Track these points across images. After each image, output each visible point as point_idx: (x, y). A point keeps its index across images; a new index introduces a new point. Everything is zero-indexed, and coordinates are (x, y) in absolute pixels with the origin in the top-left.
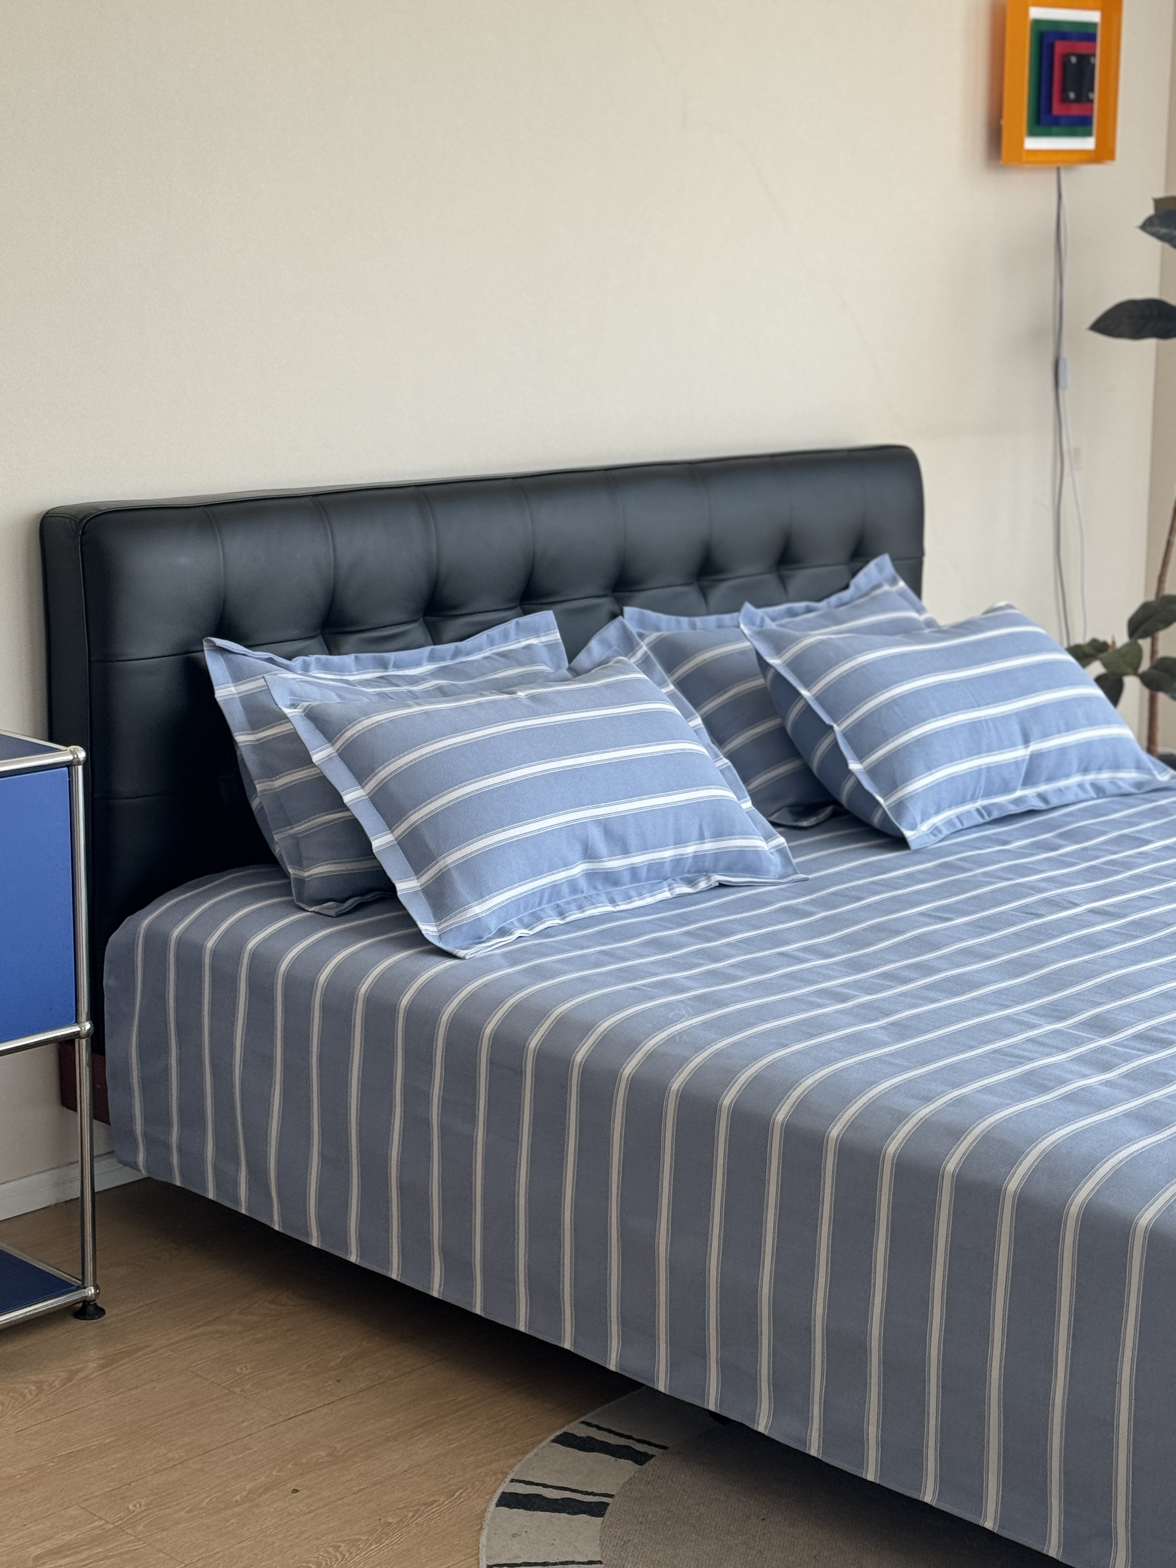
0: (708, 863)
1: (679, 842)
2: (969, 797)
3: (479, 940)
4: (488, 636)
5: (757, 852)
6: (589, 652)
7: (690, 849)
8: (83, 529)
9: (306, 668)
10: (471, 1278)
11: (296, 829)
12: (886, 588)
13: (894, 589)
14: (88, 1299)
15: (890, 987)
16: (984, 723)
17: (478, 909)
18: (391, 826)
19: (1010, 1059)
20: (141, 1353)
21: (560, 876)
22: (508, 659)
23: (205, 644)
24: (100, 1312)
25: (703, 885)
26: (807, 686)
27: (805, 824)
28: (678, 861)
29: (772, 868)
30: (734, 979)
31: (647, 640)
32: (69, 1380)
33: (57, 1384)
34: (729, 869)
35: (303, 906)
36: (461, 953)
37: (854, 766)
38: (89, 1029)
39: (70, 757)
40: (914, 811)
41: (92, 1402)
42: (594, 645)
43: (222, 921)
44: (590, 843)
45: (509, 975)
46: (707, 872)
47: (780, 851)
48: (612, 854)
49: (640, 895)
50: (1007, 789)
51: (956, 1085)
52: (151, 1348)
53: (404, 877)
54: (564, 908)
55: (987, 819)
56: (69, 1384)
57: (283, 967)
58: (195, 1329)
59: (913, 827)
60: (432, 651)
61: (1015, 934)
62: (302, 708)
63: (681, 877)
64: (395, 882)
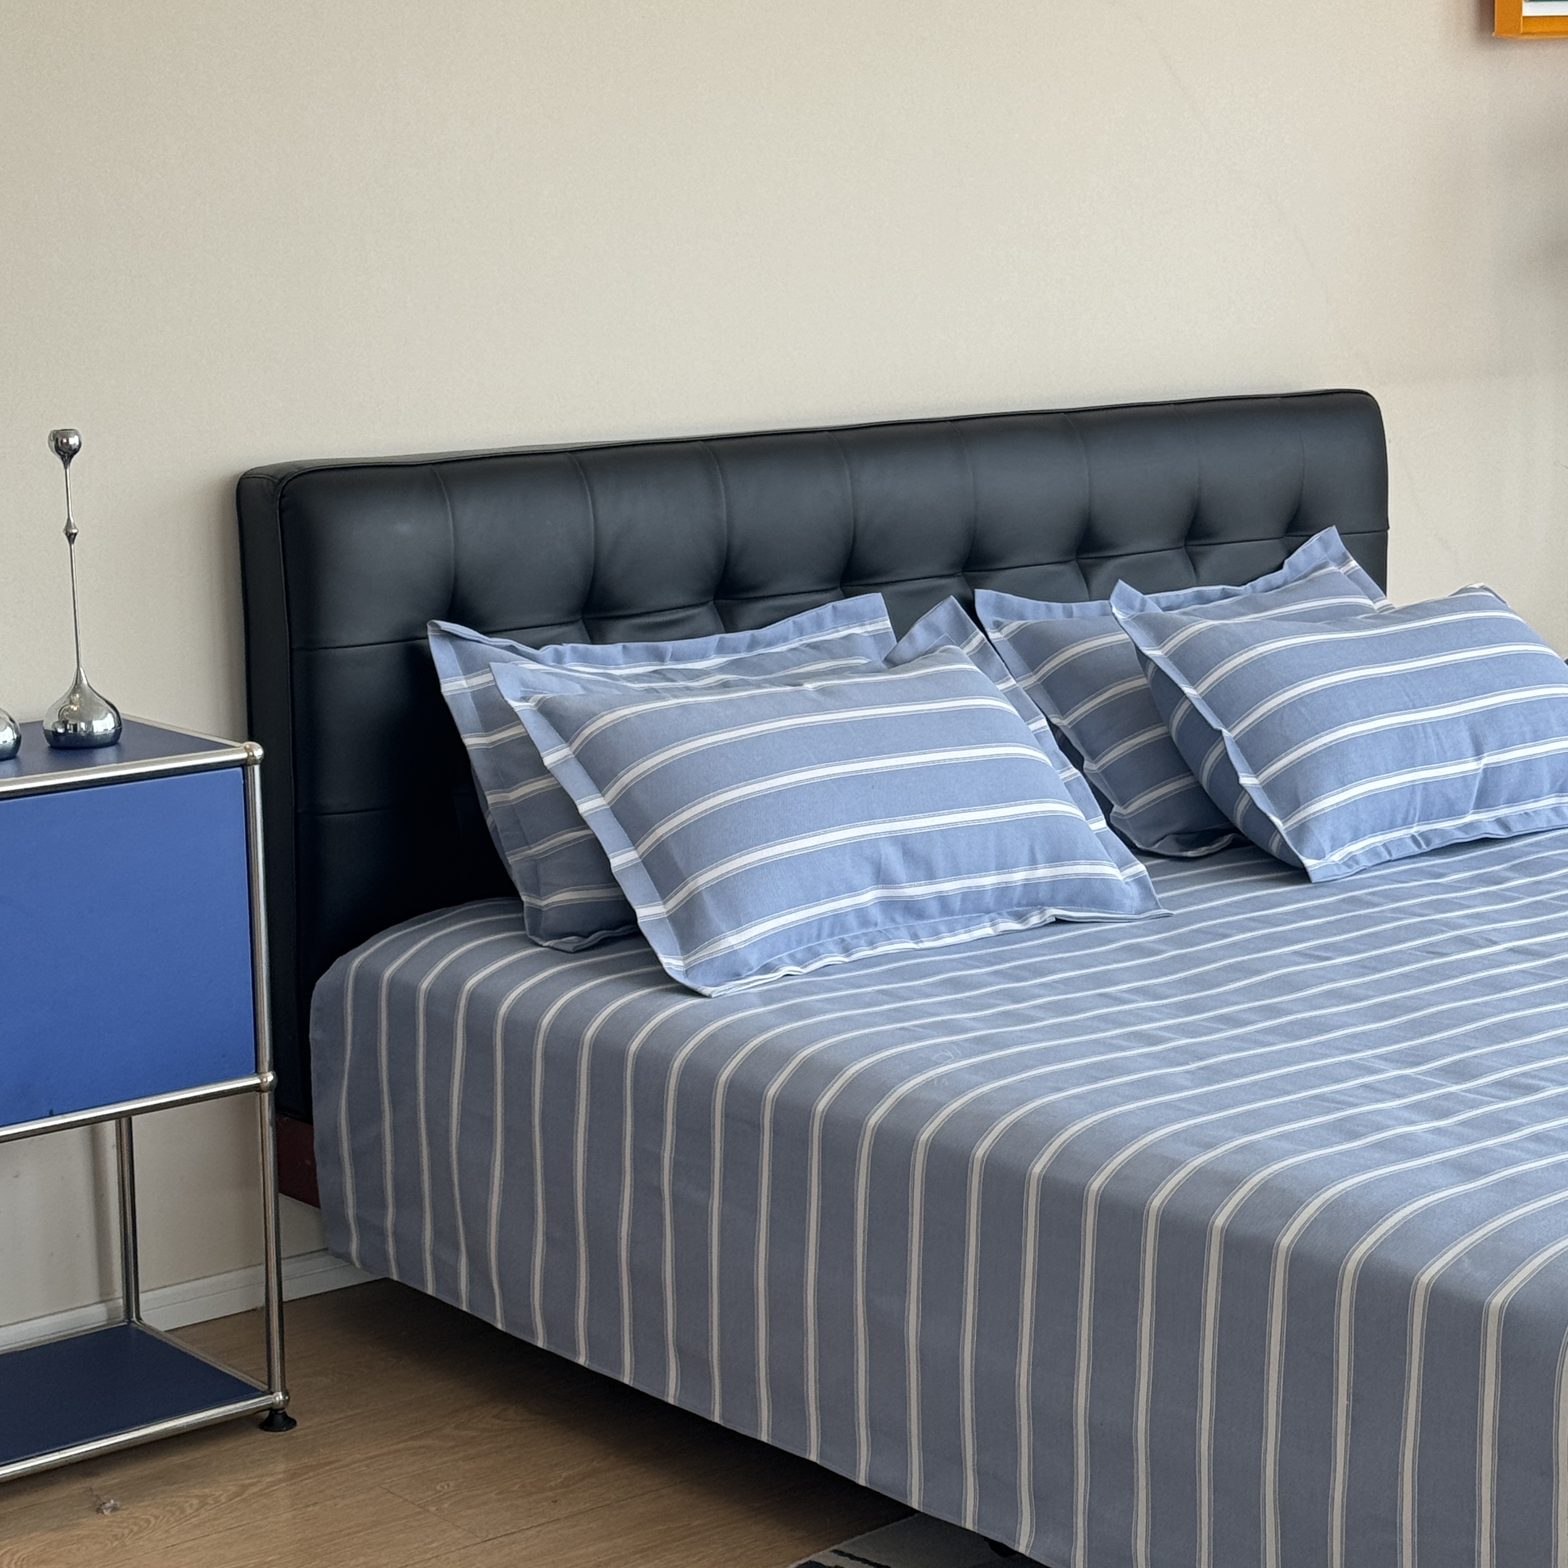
0: (1043, 895)
1: (1002, 867)
2: (1399, 821)
3: (737, 976)
4: (794, 622)
5: (1106, 882)
6: (912, 640)
7: (1019, 876)
8: (282, 492)
9: (559, 659)
10: (709, 1379)
11: (534, 850)
12: (1333, 568)
13: (1343, 570)
14: (275, 1408)
15: (1219, 1030)
16: (1420, 728)
17: (733, 940)
18: (635, 842)
19: (1326, 1104)
20: (328, 1468)
21: (845, 903)
23: (429, 627)
24: (290, 1423)
25: (1035, 920)
26: (1193, 683)
27: (1190, 854)
28: (1003, 891)
29: (1127, 902)
30: (1032, 1020)
31: (1006, 630)
32: (237, 1495)
33: (223, 1499)
34: (1070, 902)
35: (537, 940)
36: (707, 990)
37: (1247, 780)
38: (272, 1081)
39: (244, 755)
40: (1321, 836)
41: (259, 1518)
42: (917, 629)
43: (442, 957)
44: (882, 865)
45: (758, 1015)
46: (1043, 904)
47: (1139, 880)
48: (913, 879)
49: (952, 930)
50: (1452, 812)
51: (1247, 1132)
52: (341, 1463)
53: (646, 901)
54: (850, 944)
55: (1425, 848)
56: (238, 1499)
57: (503, 1009)
58: (399, 1443)
59: (1320, 856)
60: (721, 640)
61: (1403, 975)
62: (534, 701)
63: (1008, 910)
64: (635, 907)
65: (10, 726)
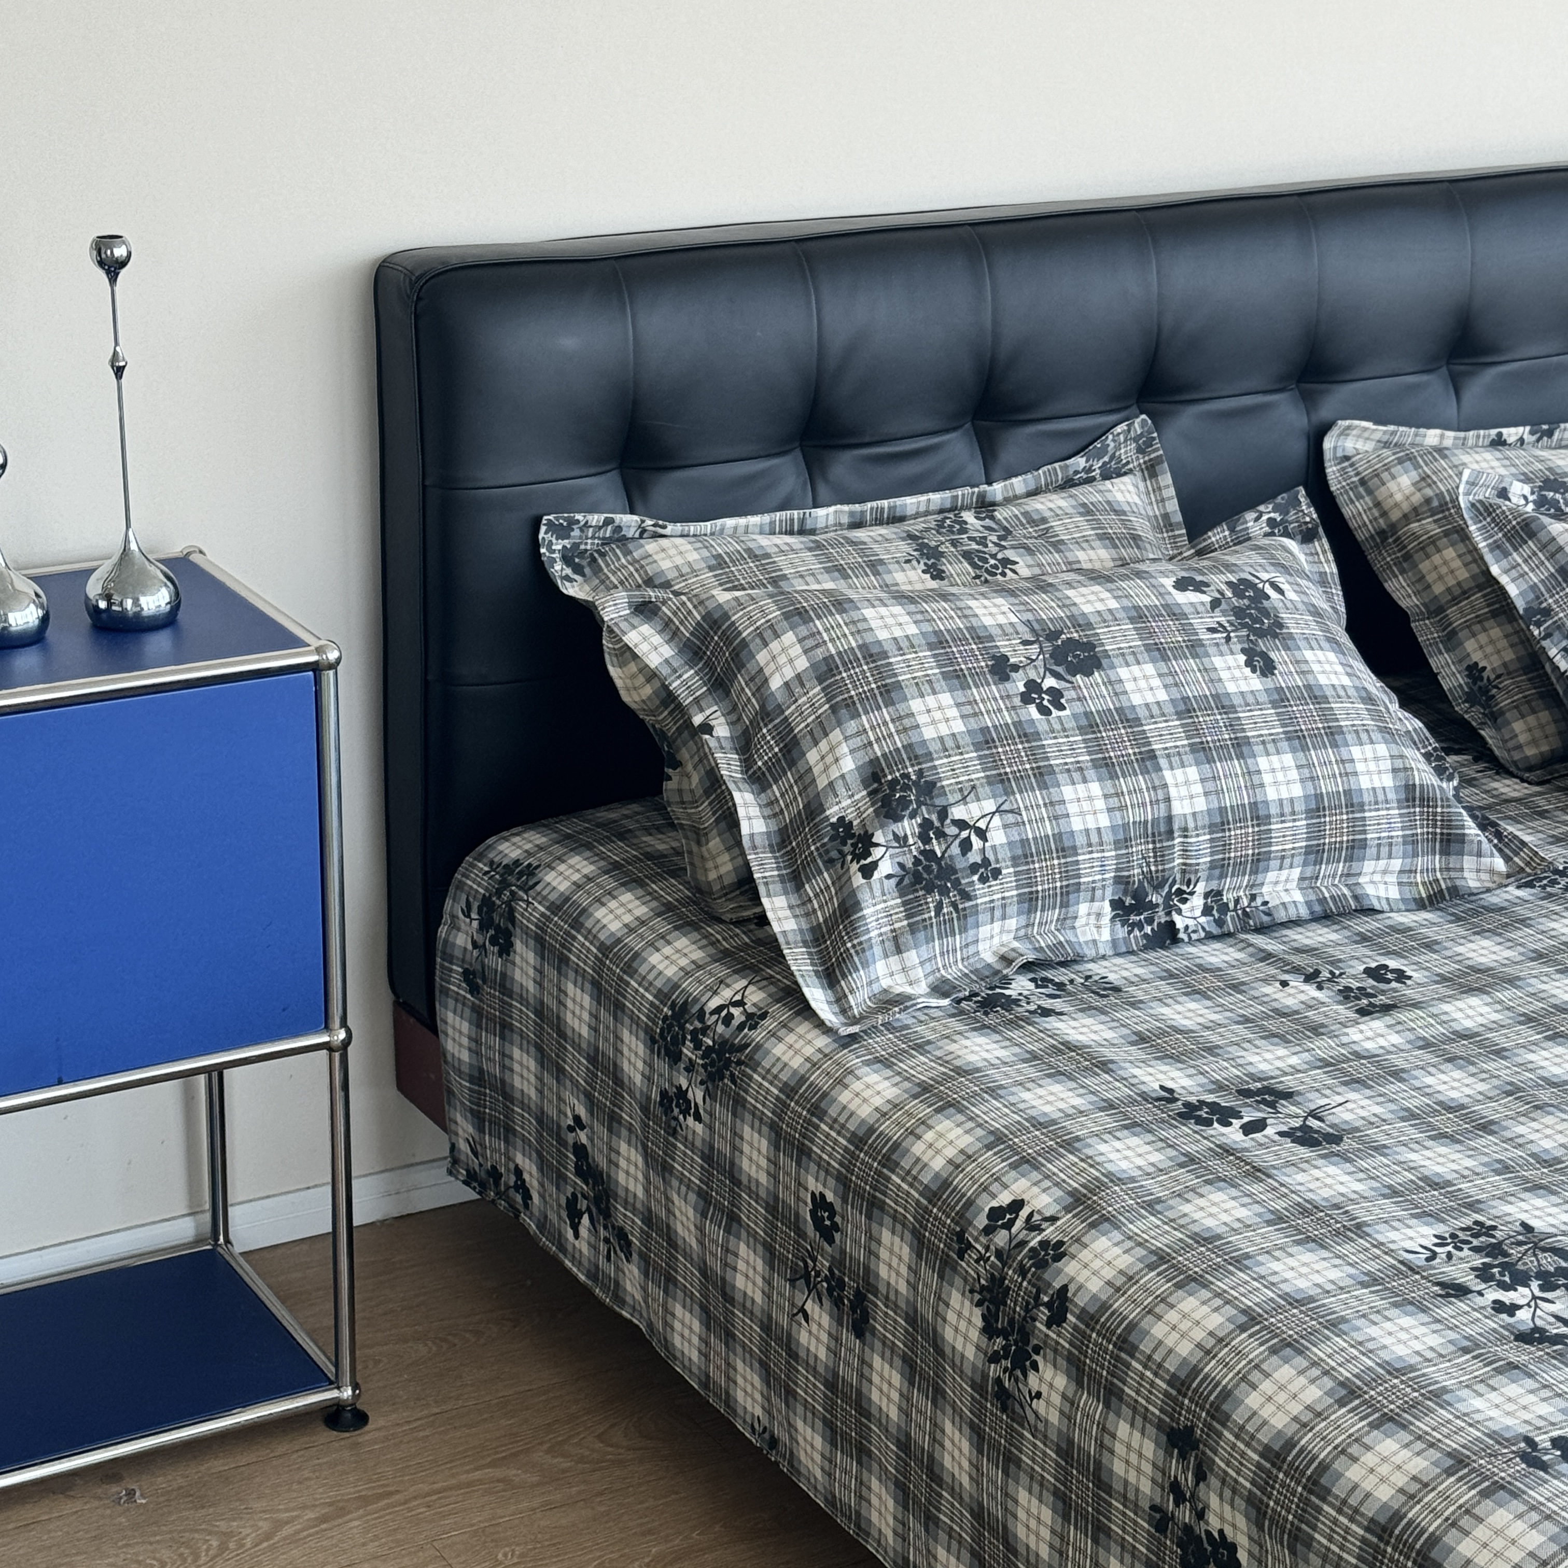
8: (420, 293)
24: (360, 1419)
39: (317, 658)
56: (265, 1544)
65: (34, 602)
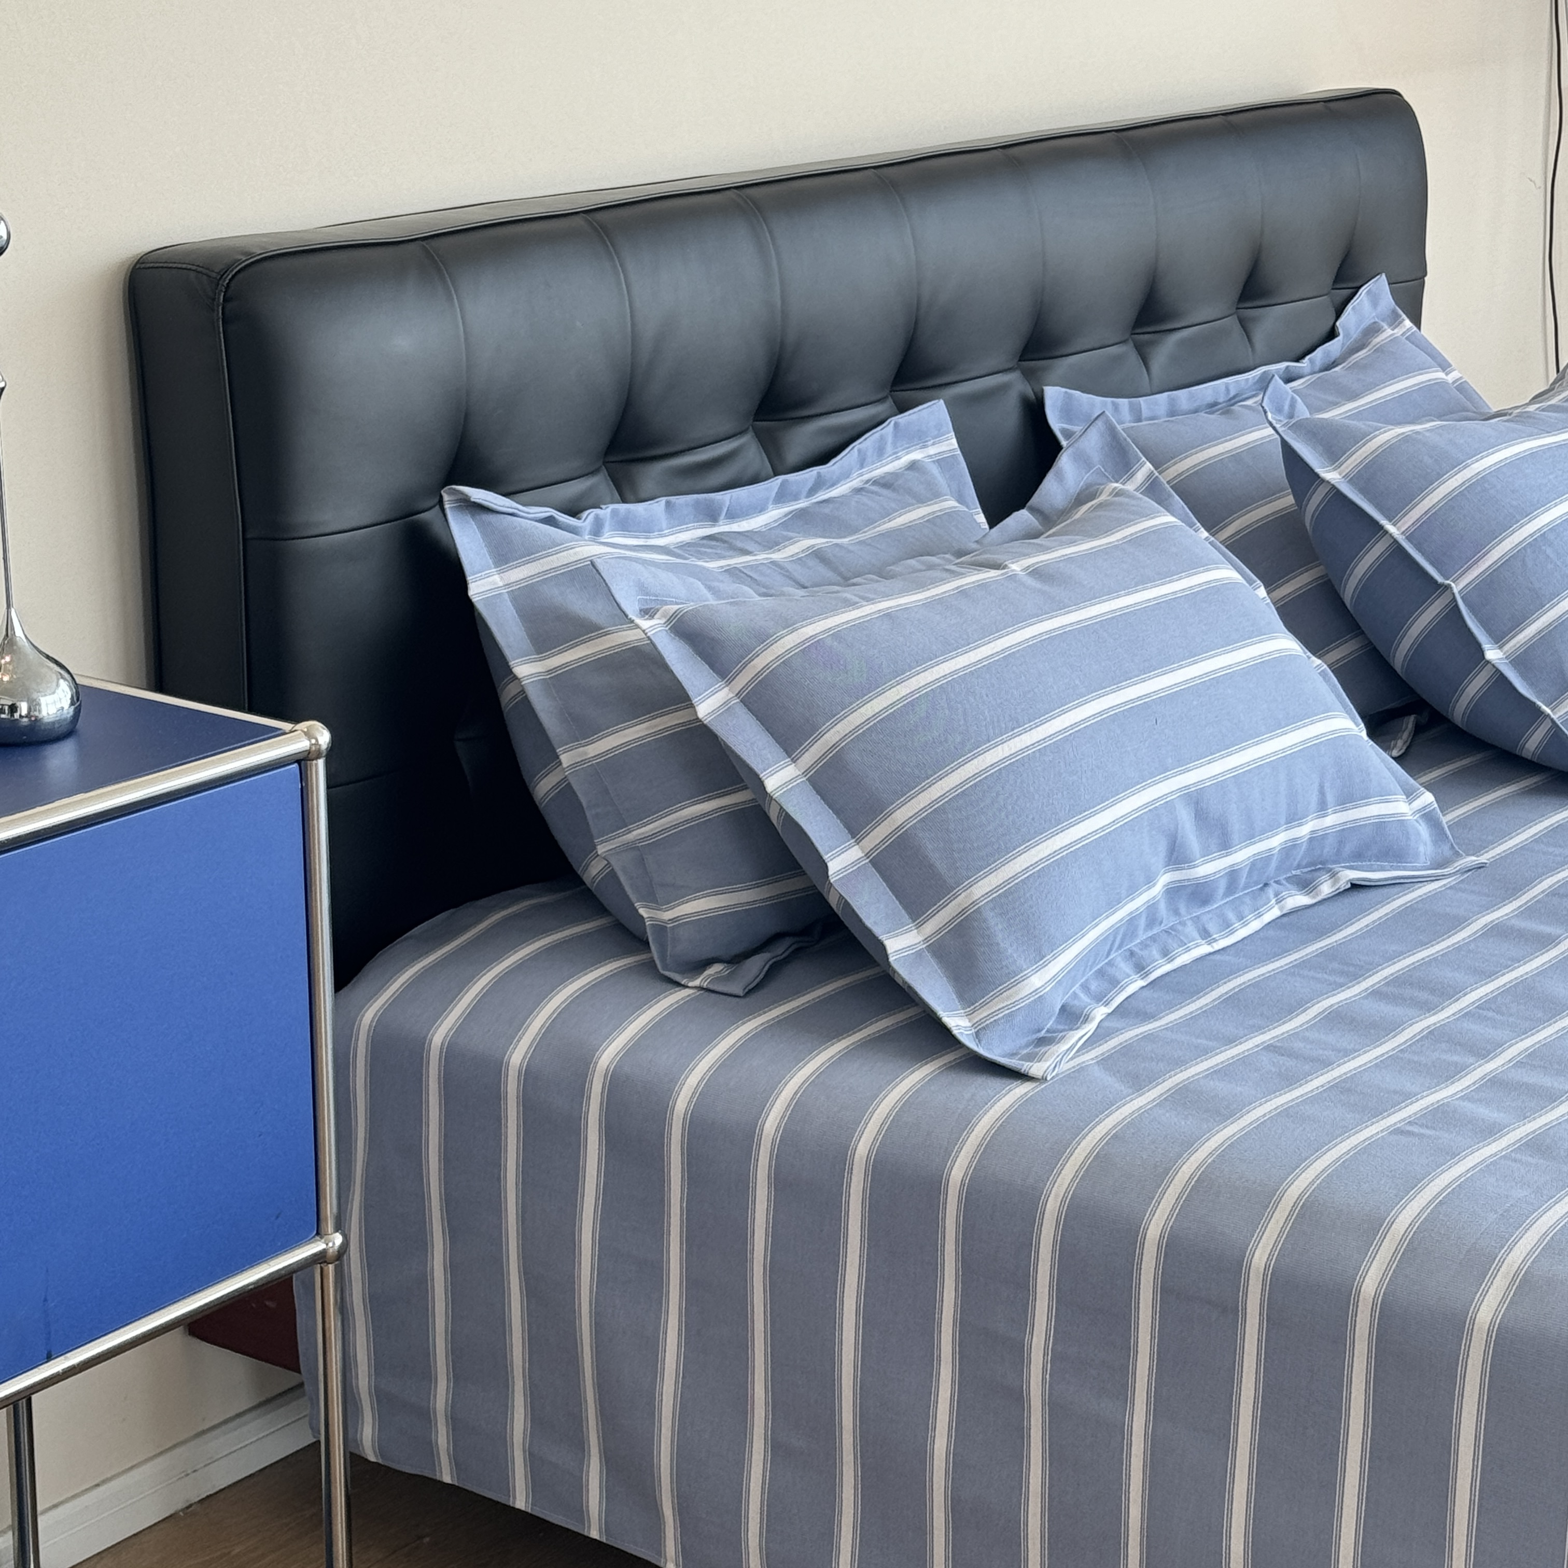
0: (1328, 850)
4: (859, 451)
5: (1399, 824)
7: (1305, 829)
8: (226, 295)
9: (597, 531)
11: (636, 833)
13: (1398, 331)
18: (855, 831)
21: (1140, 901)
22: (894, 490)
23: (444, 497)
25: (1326, 889)
28: (1288, 851)
29: (1420, 852)
34: (1359, 857)
35: (676, 977)
39: (304, 745)
43: (531, 1012)
44: (1176, 837)
45: (1147, 1111)
47: (1428, 817)
48: (1207, 853)
49: (1241, 918)
53: (896, 928)
54: (1144, 959)
62: (663, 616)
63: (1285, 876)
64: (882, 937)
